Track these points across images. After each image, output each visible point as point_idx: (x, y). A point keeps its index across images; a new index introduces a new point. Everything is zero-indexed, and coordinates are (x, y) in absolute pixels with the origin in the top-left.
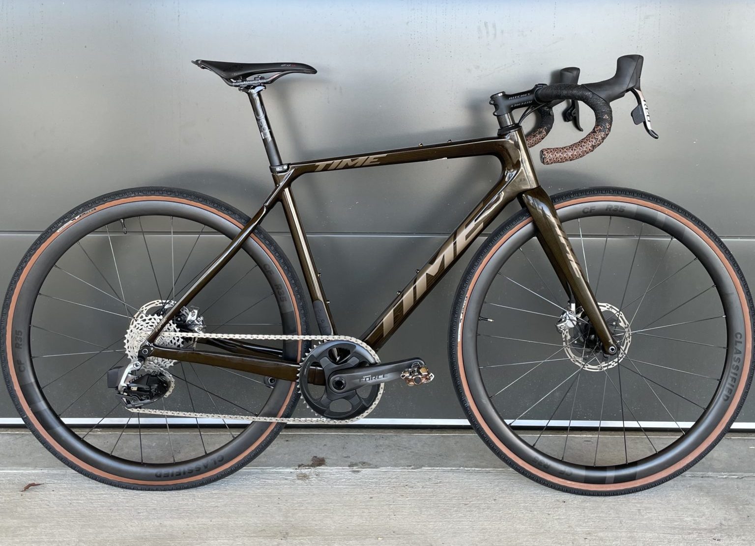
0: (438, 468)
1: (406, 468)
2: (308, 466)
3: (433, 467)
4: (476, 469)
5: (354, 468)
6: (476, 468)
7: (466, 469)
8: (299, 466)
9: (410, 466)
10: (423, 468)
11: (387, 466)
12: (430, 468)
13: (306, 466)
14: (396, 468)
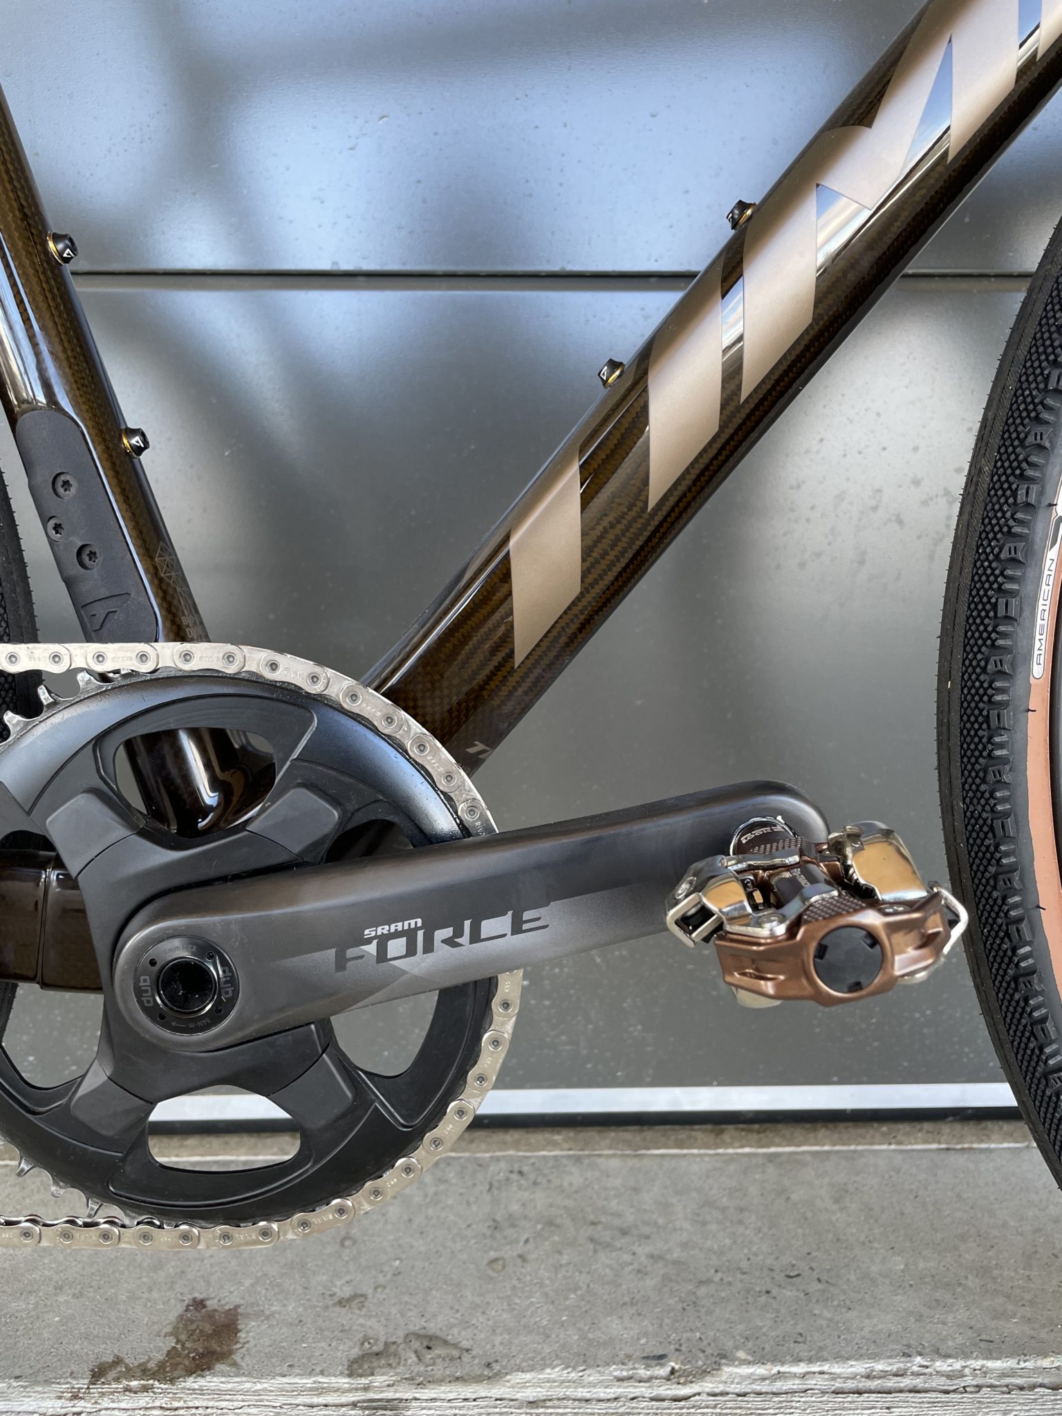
0: (801, 1368)
1: (643, 1372)
2: (144, 1372)
3: (775, 1359)
4: (991, 1364)
5: (379, 1380)
6: (989, 1355)
7: (941, 1365)
8: (98, 1374)
9: (661, 1358)
10: (728, 1370)
11: (544, 1364)
12: (761, 1370)
13: (130, 1374)
14: (592, 1376)
